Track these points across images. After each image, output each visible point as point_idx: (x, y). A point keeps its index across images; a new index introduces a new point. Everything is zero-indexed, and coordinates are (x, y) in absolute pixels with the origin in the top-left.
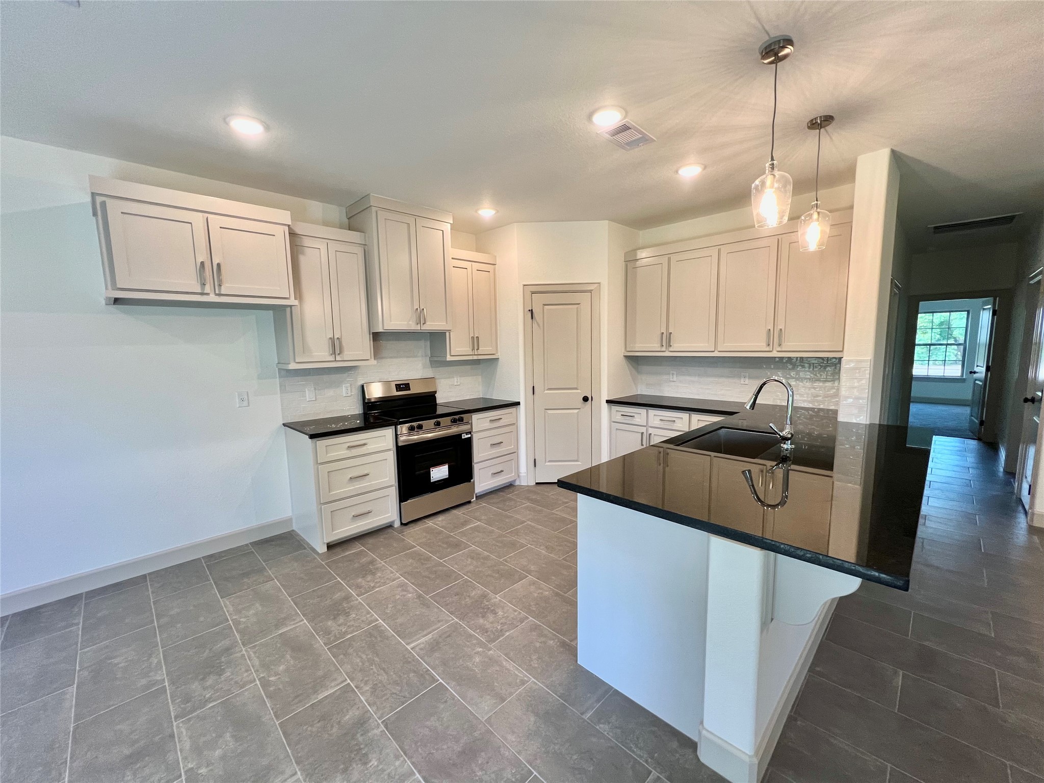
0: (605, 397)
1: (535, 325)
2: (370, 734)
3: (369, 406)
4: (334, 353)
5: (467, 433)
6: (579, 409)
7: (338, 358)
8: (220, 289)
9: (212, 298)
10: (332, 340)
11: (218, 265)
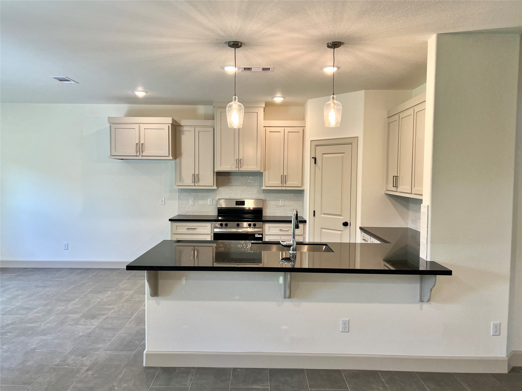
0: (359, 225)
1: (317, 168)
3: (221, 211)
4: (194, 182)
5: (259, 234)
6: (342, 231)
7: (196, 184)
8: (142, 154)
9: (140, 157)
10: (194, 175)
11: (142, 144)
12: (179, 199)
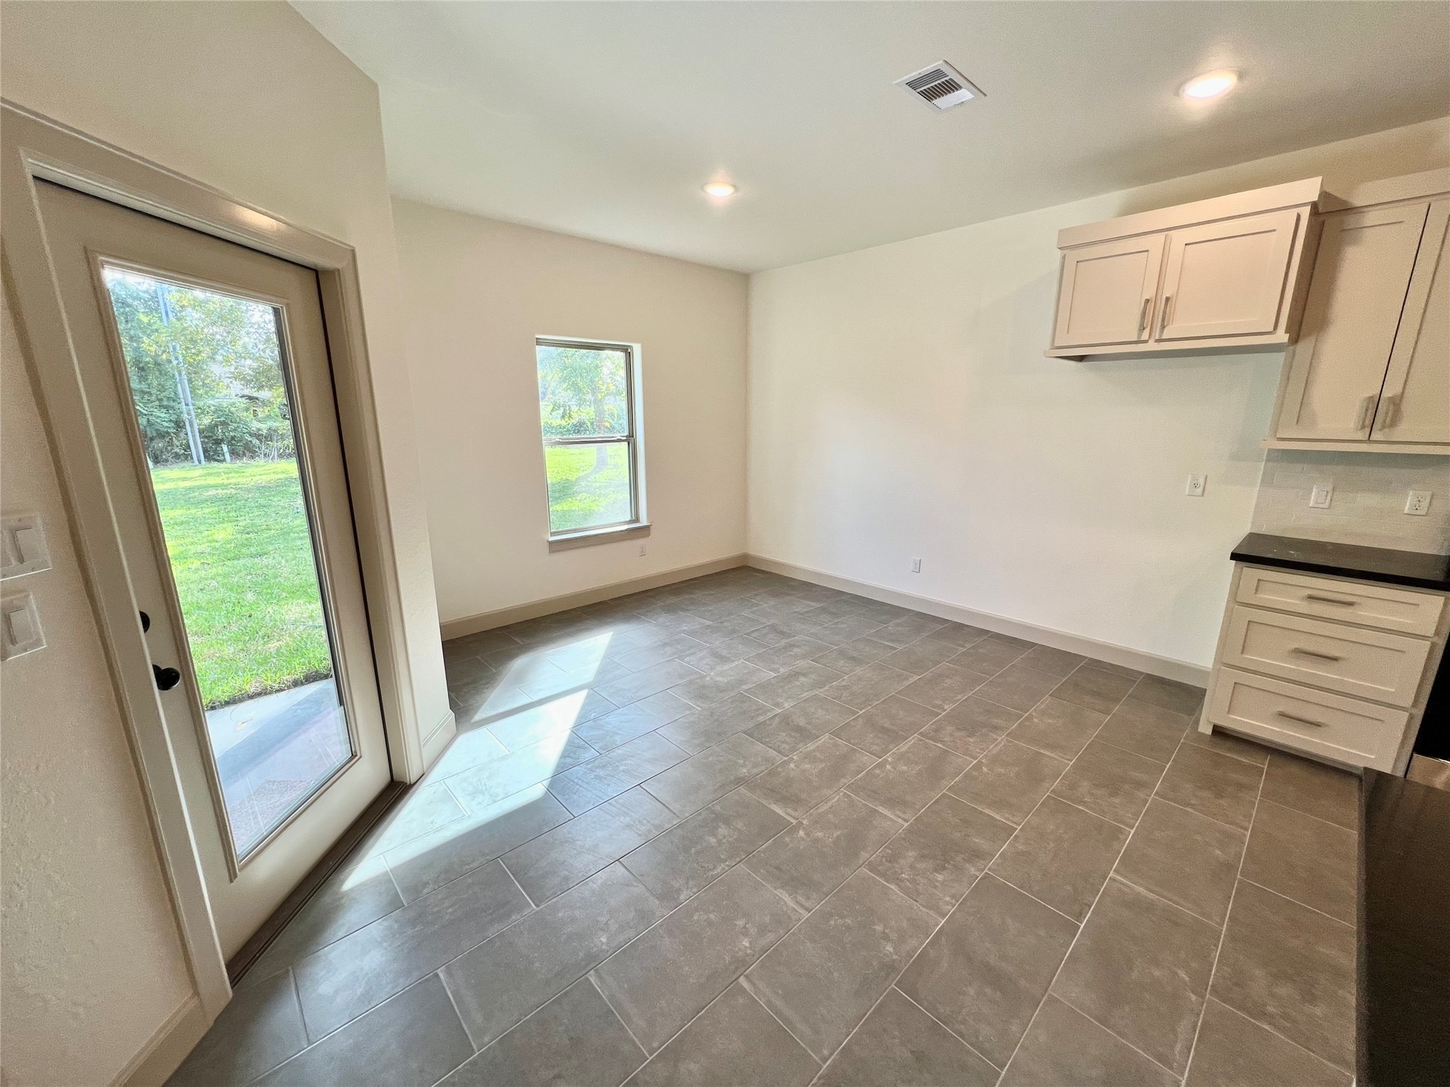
2: (967, 865)
4: (1369, 427)
7: (1374, 436)
8: (1162, 333)
9: (1152, 346)
10: (1375, 399)
11: (1168, 299)
12: (1267, 481)
